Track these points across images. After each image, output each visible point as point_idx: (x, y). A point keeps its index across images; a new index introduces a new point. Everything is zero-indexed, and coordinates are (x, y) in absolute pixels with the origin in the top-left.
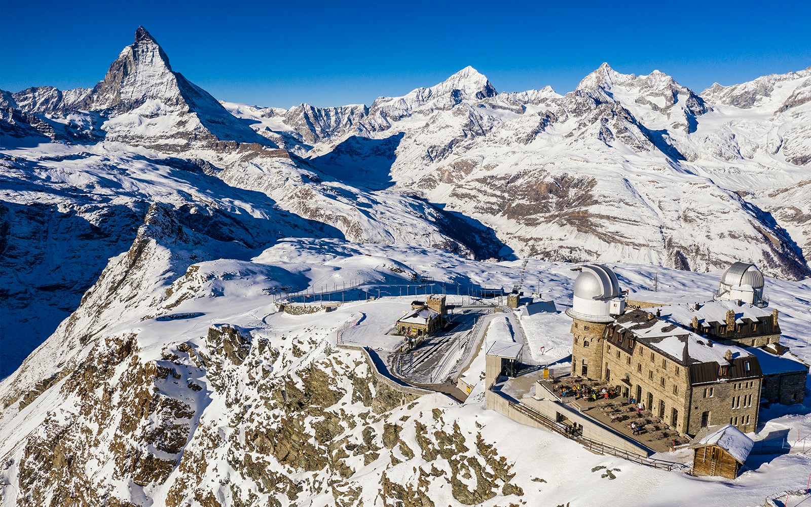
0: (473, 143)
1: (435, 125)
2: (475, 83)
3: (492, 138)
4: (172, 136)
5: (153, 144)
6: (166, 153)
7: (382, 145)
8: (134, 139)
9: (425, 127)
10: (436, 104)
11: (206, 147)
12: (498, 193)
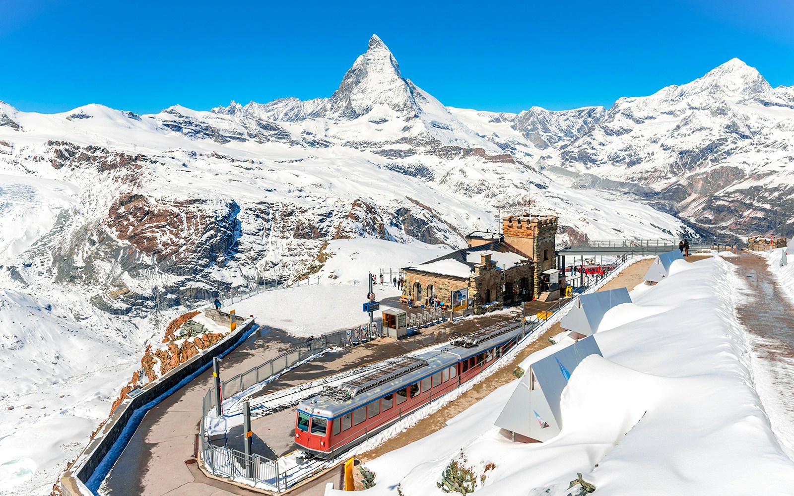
0: (736, 148)
1: (688, 127)
2: (742, 77)
3: (763, 140)
4: (397, 142)
5: (379, 149)
6: (390, 158)
7: (622, 150)
8: (361, 145)
9: (676, 129)
10: (690, 103)
11: (429, 152)
12: (768, 206)
